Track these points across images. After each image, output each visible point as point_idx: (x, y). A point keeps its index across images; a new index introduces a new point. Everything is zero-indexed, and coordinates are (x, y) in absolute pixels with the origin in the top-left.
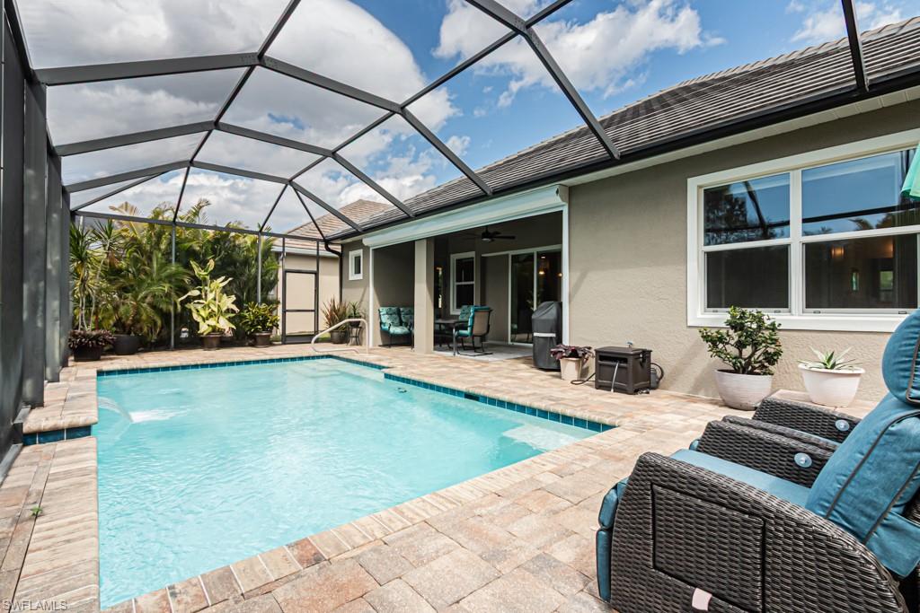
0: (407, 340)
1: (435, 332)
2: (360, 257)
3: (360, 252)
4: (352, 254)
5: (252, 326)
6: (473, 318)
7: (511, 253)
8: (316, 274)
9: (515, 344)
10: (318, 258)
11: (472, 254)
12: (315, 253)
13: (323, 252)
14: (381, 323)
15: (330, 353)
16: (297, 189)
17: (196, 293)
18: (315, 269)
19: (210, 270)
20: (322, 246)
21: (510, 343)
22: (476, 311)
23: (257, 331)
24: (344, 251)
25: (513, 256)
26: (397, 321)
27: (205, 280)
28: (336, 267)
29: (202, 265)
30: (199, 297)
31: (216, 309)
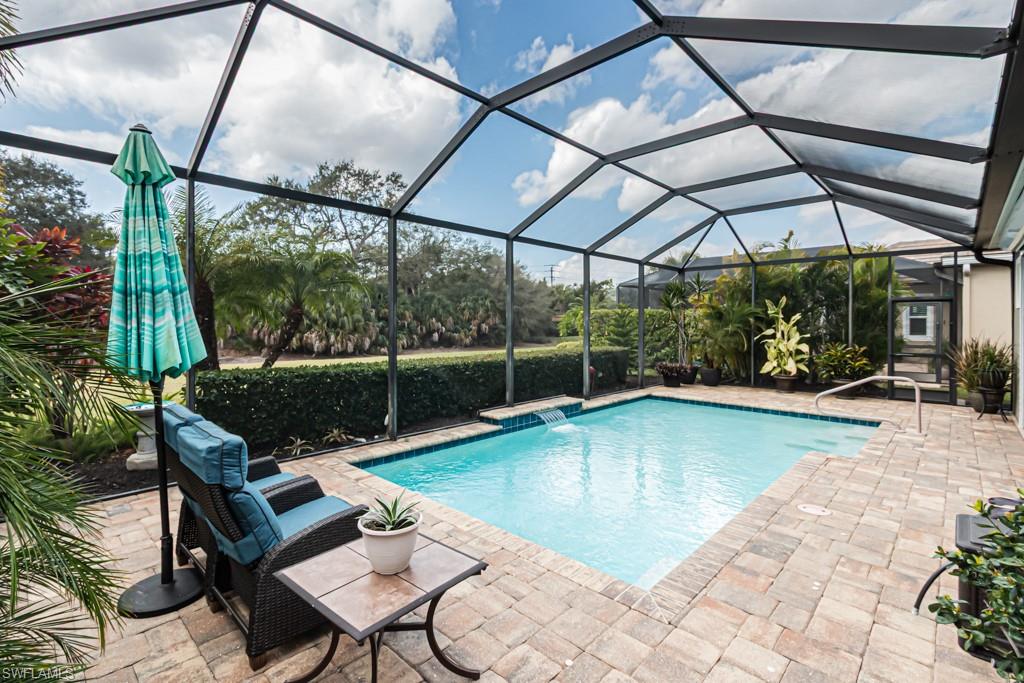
8: (952, 301)
17: (769, 332)
19: (783, 306)
23: (832, 377)
27: (778, 318)
29: (776, 303)
30: (773, 336)
31: (784, 350)
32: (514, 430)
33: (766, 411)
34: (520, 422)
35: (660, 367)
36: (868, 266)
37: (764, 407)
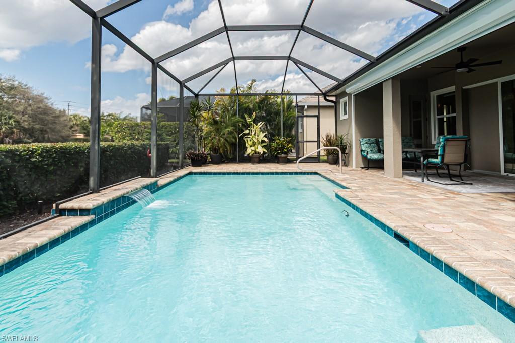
0: (378, 165)
1: (403, 159)
2: (346, 103)
3: (346, 99)
4: (342, 101)
5: (276, 150)
6: (444, 146)
7: (500, 81)
8: (318, 117)
9: (510, 175)
10: (319, 108)
11: (452, 89)
12: (317, 104)
13: (323, 103)
14: (361, 150)
15: (317, 171)
16: (296, 62)
17: (247, 132)
18: (317, 114)
19: (254, 118)
20: (322, 98)
21: (503, 173)
22: (446, 140)
23: (278, 153)
24: (338, 100)
25: (503, 84)
26: (376, 149)
27: (252, 124)
28: (333, 112)
29: (250, 116)
30: (249, 134)
31: (256, 141)
32: (107, 216)
33: (262, 174)
34: (112, 207)
35: (190, 154)
36: (283, 100)
37: (262, 171)
